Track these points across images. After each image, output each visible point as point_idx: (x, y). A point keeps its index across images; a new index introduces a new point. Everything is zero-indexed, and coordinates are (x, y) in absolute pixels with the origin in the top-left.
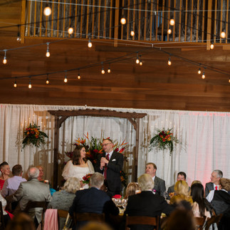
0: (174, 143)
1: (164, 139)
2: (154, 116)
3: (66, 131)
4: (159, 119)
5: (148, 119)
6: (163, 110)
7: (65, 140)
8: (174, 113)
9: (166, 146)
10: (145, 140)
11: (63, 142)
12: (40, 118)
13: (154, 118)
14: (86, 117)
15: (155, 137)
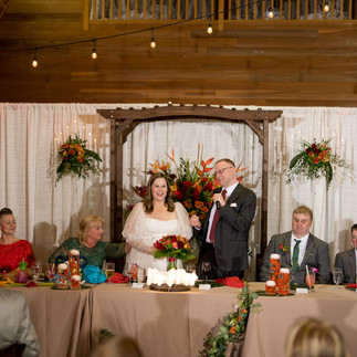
0: (333, 165)
1: (315, 158)
2: (294, 120)
3: (136, 150)
4: (302, 125)
5: (283, 125)
6: (309, 108)
7: (135, 166)
8: (329, 112)
9: (319, 173)
10: (278, 161)
11: (132, 169)
12: (90, 126)
13: (294, 122)
14: (171, 122)
15: (299, 157)
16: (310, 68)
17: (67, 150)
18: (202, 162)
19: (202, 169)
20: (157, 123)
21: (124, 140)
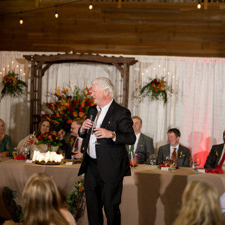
0: (168, 92)
1: (157, 88)
2: (147, 64)
3: (50, 81)
5: (140, 67)
7: (49, 91)
8: (168, 60)
9: (159, 97)
10: (137, 89)
11: (47, 92)
12: (23, 66)
13: (147, 65)
14: (72, 64)
15: (146, 86)
16: (174, 33)
17: (6, 80)
18: (87, 88)
19: (86, 93)
20: (64, 64)
21: (43, 74)
